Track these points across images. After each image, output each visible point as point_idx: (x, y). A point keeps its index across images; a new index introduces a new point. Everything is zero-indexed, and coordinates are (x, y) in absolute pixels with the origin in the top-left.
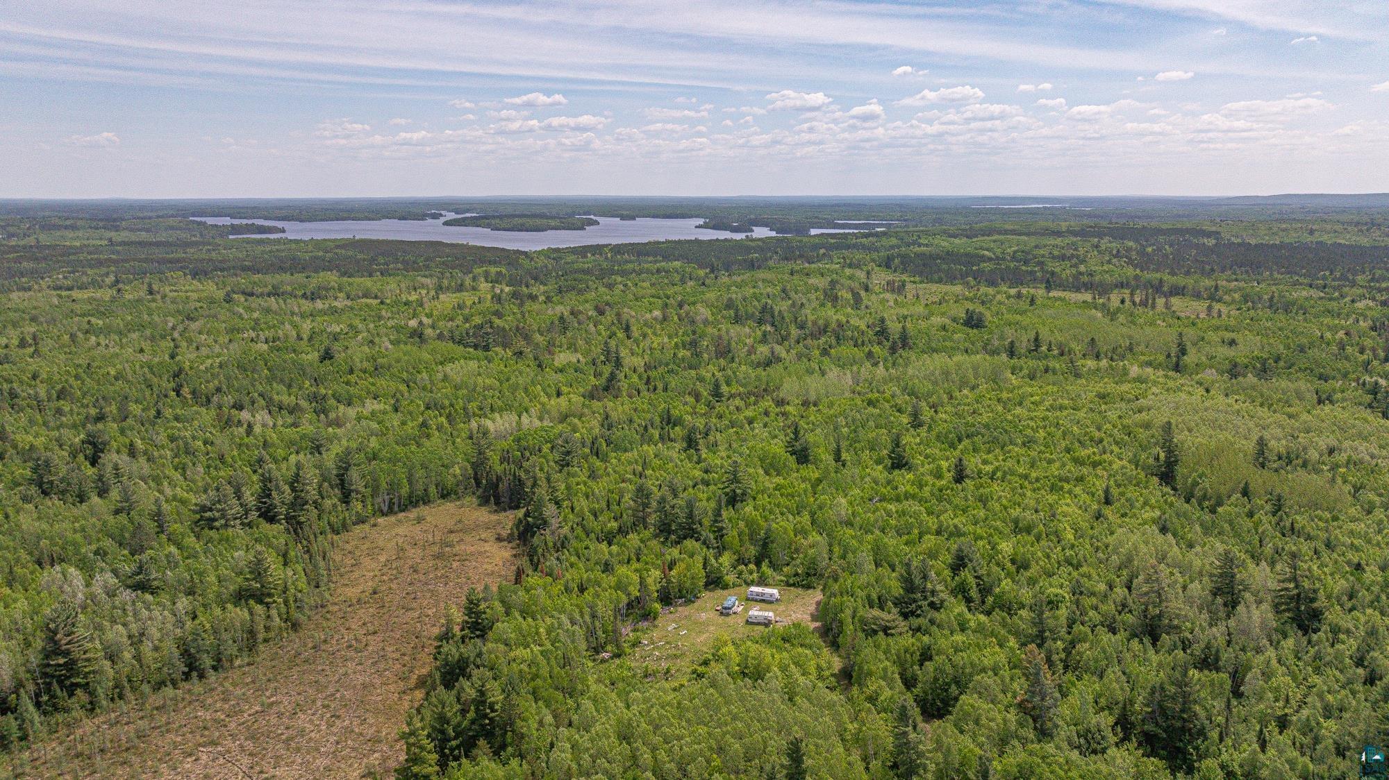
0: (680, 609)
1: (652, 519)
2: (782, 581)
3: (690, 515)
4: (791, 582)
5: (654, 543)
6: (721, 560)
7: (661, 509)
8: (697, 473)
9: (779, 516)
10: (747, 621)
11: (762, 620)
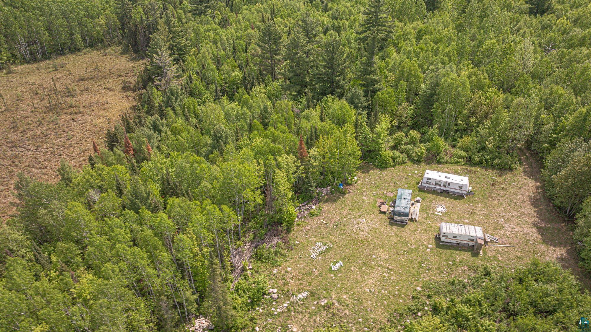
0: (325, 207)
1: (282, 68)
2: (462, 157)
3: (331, 65)
4: (477, 160)
5: (285, 103)
6: (378, 129)
7: (291, 56)
8: (327, 20)
9: (440, 66)
10: (438, 238)
11: (464, 241)
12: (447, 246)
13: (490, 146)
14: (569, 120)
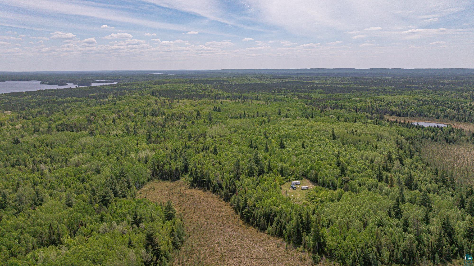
4: (297, 178)
10: (302, 189)
11: (306, 188)
12: (304, 190)
13: (298, 176)
14: (308, 168)
